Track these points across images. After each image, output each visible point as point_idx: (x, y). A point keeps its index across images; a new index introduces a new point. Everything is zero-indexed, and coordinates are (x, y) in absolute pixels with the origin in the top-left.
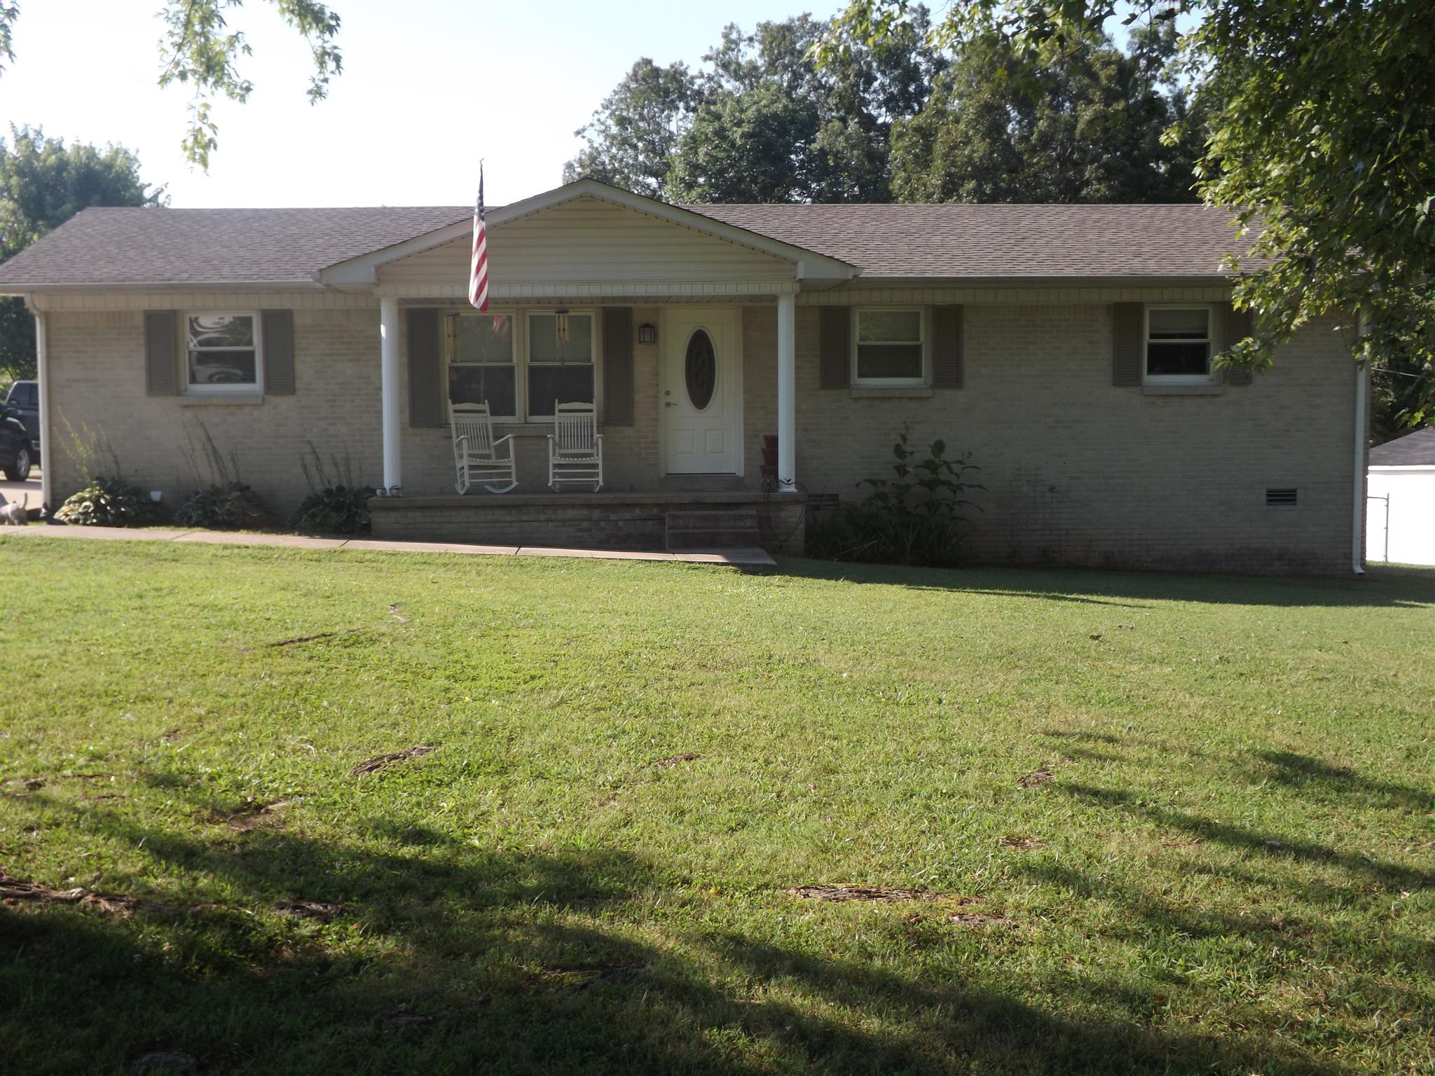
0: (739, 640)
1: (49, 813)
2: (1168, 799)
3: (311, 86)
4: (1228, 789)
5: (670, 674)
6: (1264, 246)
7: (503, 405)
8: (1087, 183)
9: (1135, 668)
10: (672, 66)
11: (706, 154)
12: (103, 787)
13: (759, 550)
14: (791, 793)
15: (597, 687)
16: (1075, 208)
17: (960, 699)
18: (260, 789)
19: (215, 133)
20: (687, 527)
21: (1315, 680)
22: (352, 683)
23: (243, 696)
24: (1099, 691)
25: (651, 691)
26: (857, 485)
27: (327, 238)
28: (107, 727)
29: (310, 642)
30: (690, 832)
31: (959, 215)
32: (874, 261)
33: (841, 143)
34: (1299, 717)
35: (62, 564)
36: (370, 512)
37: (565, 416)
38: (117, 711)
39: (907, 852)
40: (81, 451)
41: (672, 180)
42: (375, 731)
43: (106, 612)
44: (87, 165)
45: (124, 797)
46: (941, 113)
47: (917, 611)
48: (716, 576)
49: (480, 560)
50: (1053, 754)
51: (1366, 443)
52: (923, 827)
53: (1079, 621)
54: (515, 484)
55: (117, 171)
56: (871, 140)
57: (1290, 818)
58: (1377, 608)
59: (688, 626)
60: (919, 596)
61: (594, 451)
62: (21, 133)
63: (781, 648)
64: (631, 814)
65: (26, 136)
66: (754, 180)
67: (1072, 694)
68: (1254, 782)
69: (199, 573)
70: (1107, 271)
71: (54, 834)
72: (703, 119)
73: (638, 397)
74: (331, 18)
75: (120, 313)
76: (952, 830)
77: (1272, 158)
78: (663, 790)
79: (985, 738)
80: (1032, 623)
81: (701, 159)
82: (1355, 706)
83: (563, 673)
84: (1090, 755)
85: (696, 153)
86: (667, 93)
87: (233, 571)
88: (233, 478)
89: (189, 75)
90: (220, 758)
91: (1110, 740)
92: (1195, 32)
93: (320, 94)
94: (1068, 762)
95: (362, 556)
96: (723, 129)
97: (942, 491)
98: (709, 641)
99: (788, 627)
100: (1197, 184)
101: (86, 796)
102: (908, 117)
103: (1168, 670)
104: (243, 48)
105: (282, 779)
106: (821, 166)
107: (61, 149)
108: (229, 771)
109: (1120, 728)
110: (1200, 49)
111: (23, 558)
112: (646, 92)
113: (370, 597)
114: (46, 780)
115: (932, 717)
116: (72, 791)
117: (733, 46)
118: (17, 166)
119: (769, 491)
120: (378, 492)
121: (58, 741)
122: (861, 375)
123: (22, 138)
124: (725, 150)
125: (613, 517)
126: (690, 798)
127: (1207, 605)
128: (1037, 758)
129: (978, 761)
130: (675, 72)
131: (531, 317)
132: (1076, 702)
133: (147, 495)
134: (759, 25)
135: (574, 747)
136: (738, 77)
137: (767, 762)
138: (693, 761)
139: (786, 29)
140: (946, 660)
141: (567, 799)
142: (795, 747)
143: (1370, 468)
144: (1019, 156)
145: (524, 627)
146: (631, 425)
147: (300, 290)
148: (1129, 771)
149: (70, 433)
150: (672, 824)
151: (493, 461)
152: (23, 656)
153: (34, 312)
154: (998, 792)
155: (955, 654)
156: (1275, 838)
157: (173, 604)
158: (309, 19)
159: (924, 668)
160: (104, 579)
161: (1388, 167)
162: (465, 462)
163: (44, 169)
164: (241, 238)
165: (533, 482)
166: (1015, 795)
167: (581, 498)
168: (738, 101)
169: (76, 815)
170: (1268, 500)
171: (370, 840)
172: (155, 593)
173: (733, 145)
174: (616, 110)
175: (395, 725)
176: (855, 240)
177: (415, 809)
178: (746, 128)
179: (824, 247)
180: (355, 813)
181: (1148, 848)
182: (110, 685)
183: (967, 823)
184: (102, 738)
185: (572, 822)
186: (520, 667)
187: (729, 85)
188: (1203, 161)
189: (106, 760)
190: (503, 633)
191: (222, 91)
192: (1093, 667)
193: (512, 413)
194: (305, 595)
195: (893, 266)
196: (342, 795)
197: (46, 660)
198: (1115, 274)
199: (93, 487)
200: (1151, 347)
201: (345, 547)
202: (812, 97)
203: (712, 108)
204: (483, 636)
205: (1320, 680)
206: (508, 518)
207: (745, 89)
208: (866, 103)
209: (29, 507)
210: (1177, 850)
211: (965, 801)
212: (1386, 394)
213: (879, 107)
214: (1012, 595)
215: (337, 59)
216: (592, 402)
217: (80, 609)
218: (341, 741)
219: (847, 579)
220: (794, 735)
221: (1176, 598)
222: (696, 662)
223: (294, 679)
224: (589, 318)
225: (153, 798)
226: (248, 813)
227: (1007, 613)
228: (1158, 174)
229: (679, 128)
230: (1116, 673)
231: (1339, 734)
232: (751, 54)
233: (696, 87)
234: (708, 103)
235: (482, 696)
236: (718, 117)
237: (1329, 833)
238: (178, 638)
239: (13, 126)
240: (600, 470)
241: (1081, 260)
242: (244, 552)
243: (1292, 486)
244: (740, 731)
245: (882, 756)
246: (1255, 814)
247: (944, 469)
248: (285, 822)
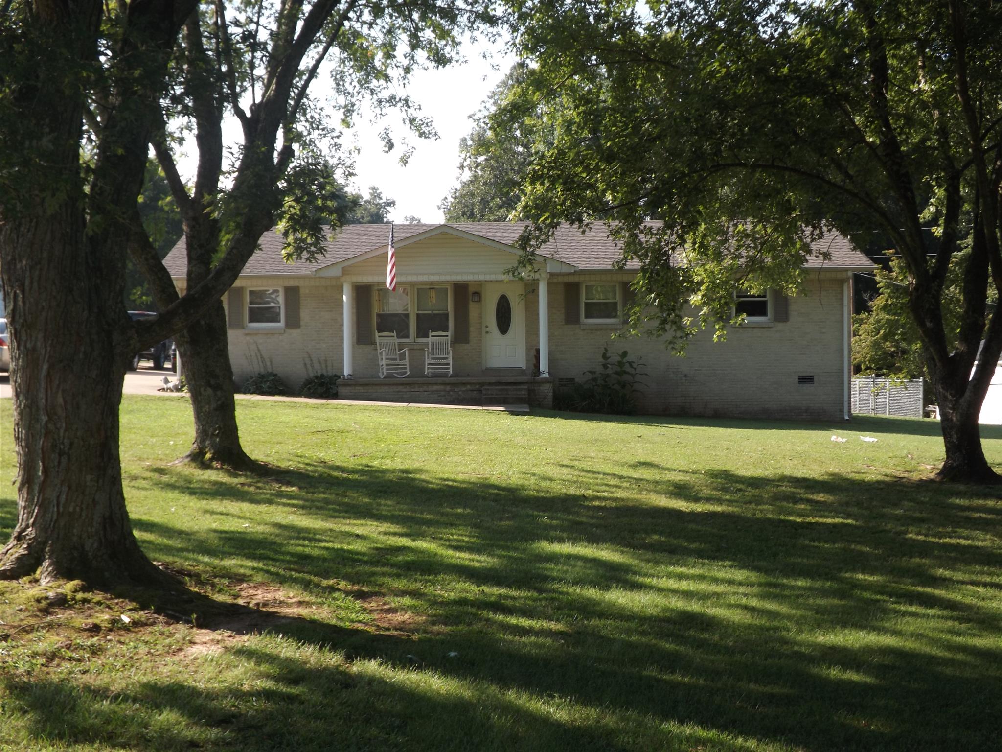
7: (403, 333)
13: (523, 404)
20: (491, 394)
26: (584, 373)
29: (326, 432)
32: (594, 259)
36: (337, 386)
37: (434, 339)
48: (498, 416)
49: (390, 408)
54: (408, 373)
61: (448, 356)
69: (269, 411)
73: (471, 329)
87: (283, 411)
88: (270, 370)
95: (336, 405)
97: (626, 377)
113: (344, 420)
119: (535, 376)
120: (341, 377)
122: (586, 317)
125: (456, 389)
131: (417, 290)
146: (468, 343)
147: (304, 277)
151: (398, 362)
162: (384, 362)
164: (272, 246)
165: (417, 371)
167: (440, 380)
170: (799, 382)
174: (497, 100)
175: (360, 449)
193: (407, 337)
194: (317, 420)
200: (737, 302)
201: (327, 403)
206: (405, 390)
216: (448, 331)
224: (447, 290)
240: (451, 366)
243: (811, 374)
247: (627, 365)
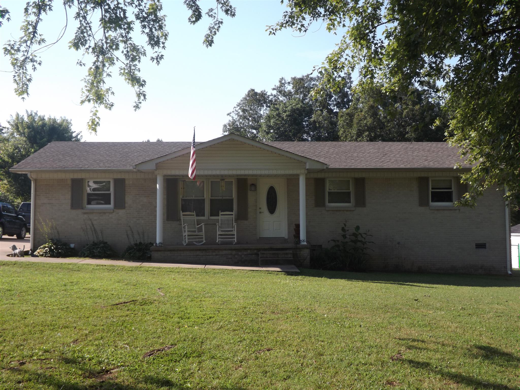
0: (287, 302)
1: (27, 376)
2: (445, 365)
3: (135, 104)
4: (467, 361)
5: (261, 316)
6: (470, 160)
7: (201, 213)
8: (408, 133)
9: (431, 312)
10: (261, 92)
11: (274, 122)
12: (48, 364)
13: (293, 266)
14: (307, 364)
15: (234, 321)
16: (403, 143)
17: (368, 325)
18: (108, 364)
19: (99, 120)
20: (267, 257)
21: (496, 317)
22: (143, 320)
23: (103, 325)
24: (418, 322)
25: (254, 323)
26: (329, 242)
27: (138, 153)
28: (51, 339)
29: (128, 303)
30: (269, 380)
31: (363, 146)
32: (334, 162)
33: (321, 119)
34: (491, 331)
35: (36, 272)
36: (151, 252)
37: (223, 217)
38: (55, 332)
39: (350, 388)
40: (46, 229)
41: (261, 131)
42: (152, 340)
43: (52, 292)
44: (53, 125)
45: (56, 368)
46: (356, 109)
47: (351, 290)
48: (278, 276)
49: (191, 270)
50: (402, 347)
51: (509, 225)
52: (356, 378)
53: (410, 293)
54: (204, 241)
55: (63, 127)
56: (331, 117)
57: (490, 372)
58: (517, 288)
59: (268, 296)
60: (352, 284)
61: (233, 229)
62: (29, 113)
63: (302, 305)
64: (247, 373)
65: (31, 115)
66: (290, 131)
67: (409, 323)
68: (476, 358)
69: (88, 275)
70: (416, 166)
71: (28, 384)
72: (273, 110)
73: (249, 210)
74: (143, 81)
75: (62, 179)
76: (366, 378)
77: (471, 130)
78: (259, 363)
79: (378, 340)
80: (393, 294)
81: (272, 124)
82: (512, 327)
83: (221, 316)
84: (416, 348)
85: (270, 122)
86: (260, 101)
87: (100, 275)
88: (101, 239)
89: (91, 101)
90: (93, 351)
91: (423, 341)
92: (443, 87)
93: (138, 107)
94: (408, 350)
95: (147, 269)
96: (279, 113)
97: (359, 244)
98: (275, 302)
99: (304, 296)
100: (446, 138)
101: (42, 368)
102: (344, 110)
103: (443, 313)
104: (111, 93)
105: (116, 359)
106: (314, 126)
107: (44, 119)
108: (97, 356)
109: (426, 337)
110: (445, 92)
111: (22, 270)
112: (252, 101)
113: (151, 285)
114: (26, 361)
115: (358, 332)
116: (36, 366)
117: (283, 85)
118: (27, 125)
119: (297, 244)
120: (154, 244)
121: (32, 345)
122: (329, 202)
123: (30, 116)
124: (280, 121)
125: (240, 253)
126: (269, 366)
127: (456, 287)
128: (397, 349)
129: (375, 350)
130: (262, 94)
131: (211, 181)
132: (410, 326)
133: (69, 245)
134: (292, 78)
135: (226, 346)
136: (284, 96)
137: (298, 351)
138: (270, 351)
139: (301, 79)
140: (362, 309)
141: (223, 367)
142: (308, 345)
143: (512, 234)
144: (383, 123)
145: (207, 297)
146: (247, 220)
147: (128, 172)
148: (430, 354)
149: (42, 223)
150: (262, 377)
151: (196, 233)
152: (20, 310)
153: (31, 179)
154: (383, 362)
155: (365, 307)
156: (485, 381)
157: (77, 289)
158: (135, 82)
159: (354, 313)
160: (52, 278)
161: (512, 138)
162: (186, 234)
163: (37, 126)
164: (108, 153)
165: (211, 240)
166: (389, 364)
167: (228, 246)
168: (285, 104)
169: (38, 376)
170: (476, 247)
171: (149, 385)
172: (71, 284)
173: (283, 119)
174: (242, 107)
175: (159, 337)
176: (327, 155)
177: (166, 372)
178: (288, 113)
179: (315, 157)
180: (144, 373)
181: (439, 385)
182: (53, 321)
183: (372, 376)
184: (49, 343)
185: (225, 377)
186: (206, 313)
187: (281, 98)
188: (448, 130)
189: (50, 352)
190: (200, 299)
191: (102, 106)
192: (416, 312)
193: (204, 215)
194: (126, 285)
195: (340, 164)
196: (139, 366)
197: (29, 312)
198: (419, 167)
199: (49, 242)
200: (432, 192)
201: (142, 265)
202: (311, 103)
203: (276, 106)
204: (192, 301)
205: (499, 316)
206: (201, 254)
207: (287, 100)
208: (330, 105)
209: (25, 250)
210: (450, 386)
211: (371, 366)
212: (516, 207)
213: (334, 106)
214: (386, 283)
215: (144, 96)
216: (232, 212)
217: (43, 291)
218: (140, 343)
219: (325, 277)
220: (307, 340)
221: (445, 284)
222: (271, 311)
223: (122, 319)
224: (232, 181)
225: (67, 368)
226: (103, 373)
227: (384, 290)
228: (432, 129)
229: (264, 113)
230: (424, 314)
231: (506, 338)
232: (289, 88)
233: (270, 99)
234: (274, 104)
235: (192, 325)
236: (278, 109)
237: (505, 378)
238: (79, 302)
239: (27, 111)
240: (235, 236)
241: (407, 162)
242: (104, 267)
243: (485, 242)
244: (287, 338)
245: (340, 348)
246: (478, 371)
247: (360, 236)
248: (117, 377)
